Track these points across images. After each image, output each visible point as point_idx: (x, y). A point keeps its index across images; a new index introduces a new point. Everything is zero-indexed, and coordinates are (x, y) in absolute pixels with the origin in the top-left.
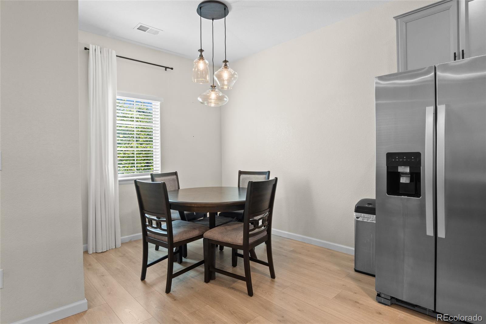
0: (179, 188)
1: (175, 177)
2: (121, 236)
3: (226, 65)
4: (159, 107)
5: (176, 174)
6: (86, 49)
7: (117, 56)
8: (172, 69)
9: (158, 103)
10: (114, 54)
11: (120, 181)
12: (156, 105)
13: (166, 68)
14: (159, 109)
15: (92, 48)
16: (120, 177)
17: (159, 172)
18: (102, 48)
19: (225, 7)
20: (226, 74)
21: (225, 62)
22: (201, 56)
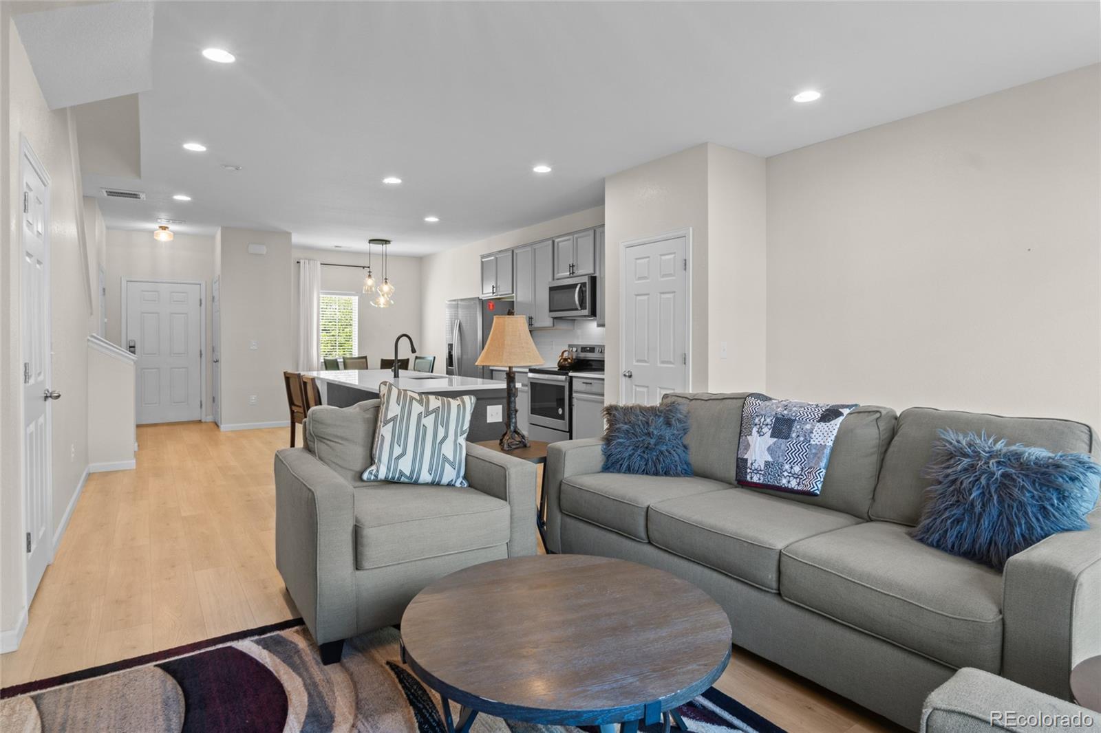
1: (364, 360)
3: (386, 282)
5: (366, 358)
6: (298, 262)
7: (321, 264)
8: (368, 267)
9: (357, 298)
10: (319, 263)
12: (355, 299)
13: (364, 267)
15: (302, 262)
17: (357, 356)
18: (309, 260)
19: (387, 242)
20: (386, 288)
21: (386, 279)
22: (370, 276)
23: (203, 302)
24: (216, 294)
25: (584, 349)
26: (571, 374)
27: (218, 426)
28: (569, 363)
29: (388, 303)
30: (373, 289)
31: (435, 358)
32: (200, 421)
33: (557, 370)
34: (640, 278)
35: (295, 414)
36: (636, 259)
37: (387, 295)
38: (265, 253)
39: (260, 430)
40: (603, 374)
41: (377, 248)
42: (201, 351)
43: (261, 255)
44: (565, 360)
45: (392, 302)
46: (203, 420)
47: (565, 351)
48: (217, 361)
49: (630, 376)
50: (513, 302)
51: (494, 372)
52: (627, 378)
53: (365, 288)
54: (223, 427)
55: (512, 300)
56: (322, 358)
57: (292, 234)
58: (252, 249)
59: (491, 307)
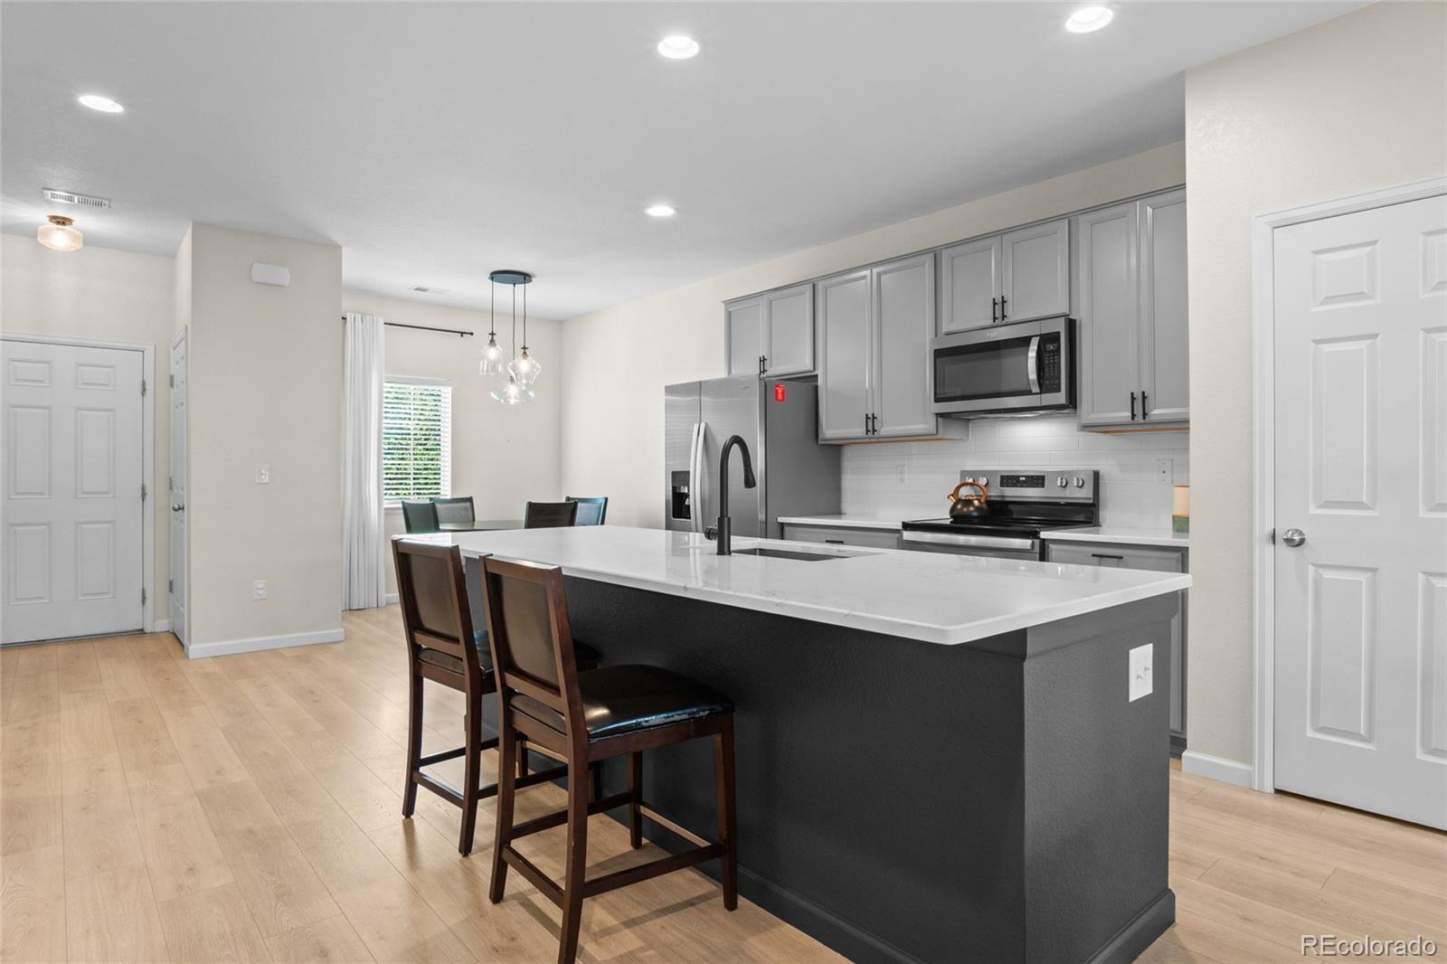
0: (474, 520)
1: (468, 504)
2: (387, 592)
3: (525, 353)
4: (450, 396)
5: (470, 500)
6: (343, 318)
7: (385, 324)
8: (472, 334)
9: (449, 390)
10: (381, 321)
11: (386, 509)
12: (446, 392)
13: (462, 333)
14: (450, 403)
15: (349, 316)
16: (386, 505)
17: (449, 497)
18: (365, 315)
19: (525, 277)
20: (524, 366)
21: (525, 348)
22: (492, 341)
23: (149, 388)
24: (178, 372)
25: (1010, 480)
26: (1044, 535)
27: (182, 645)
28: (977, 509)
29: (523, 394)
30: (500, 368)
31: (606, 499)
32: (141, 632)
33: (948, 522)
34: (1329, 300)
35: (423, 656)
36: (1317, 252)
37: (527, 379)
38: (286, 284)
39: (275, 652)
40: (1187, 538)
41: (504, 292)
42: (143, 488)
43: (282, 286)
44: (968, 502)
45: (531, 394)
46: (148, 629)
47: (965, 484)
48: (181, 508)
49: (1296, 543)
51: (786, 528)
52: (1283, 549)
53: (484, 365)
54: (196, 649)
56: (385, 501)
57: (344, 250)
58: (260, 273)
59: (780, 396)
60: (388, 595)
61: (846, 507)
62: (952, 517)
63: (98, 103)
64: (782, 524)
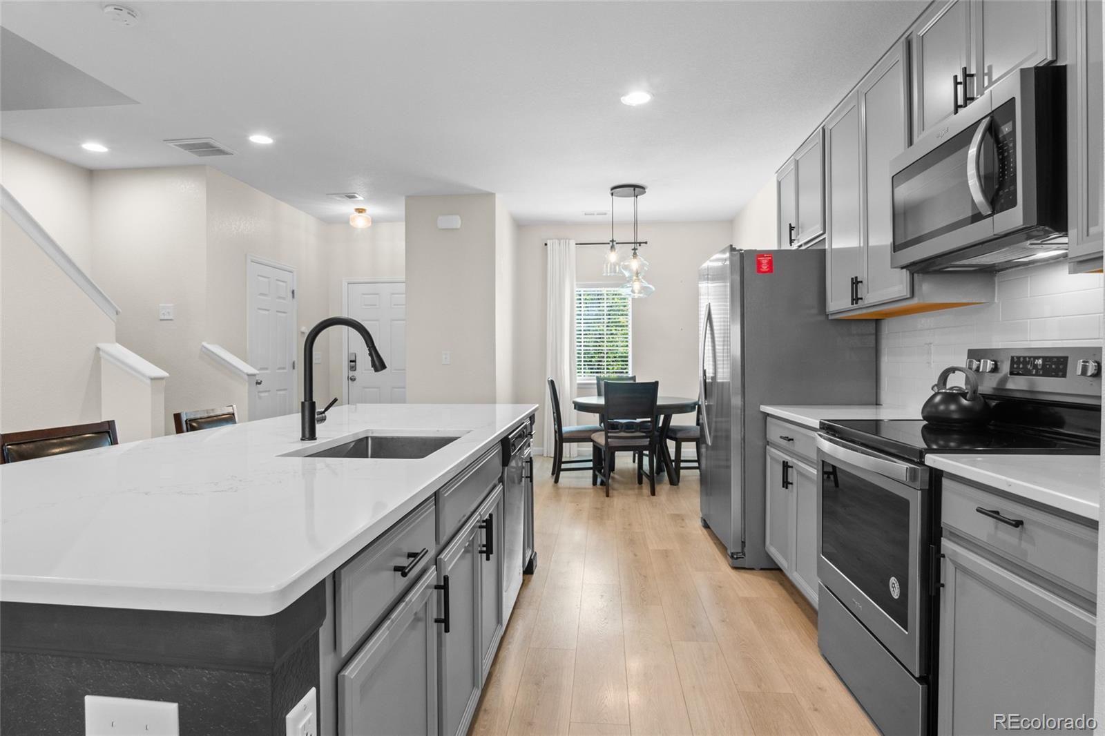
3: (635, 253)
6: (546, 245)
7: (576, 244)
8: (646, 243)
10: (573, 243)
11: (579, 384)
15: (549, 242)
16: (579, 381)
18: (559, 239)
19: (634, 188)
20: (634, 264)
21: (635, 249)
22: (612, 247)
26: (932, 460)
28: (962, 409)
29: (645, 289)
38: (459, 226)
41: (624, 206)
43: (457, 229)
44: (951, 397)
47: (953, 370)
50: (824, 250)
53: (607, 268)
55: (823, 248)
56: (578, 378)
57: (497, 195)
58: (445, 222)
59: (765, 268)
60: (580, 449)
61: (885, 396)
62: (925, 418)
63: (261, 139)
64: (768, 415)
